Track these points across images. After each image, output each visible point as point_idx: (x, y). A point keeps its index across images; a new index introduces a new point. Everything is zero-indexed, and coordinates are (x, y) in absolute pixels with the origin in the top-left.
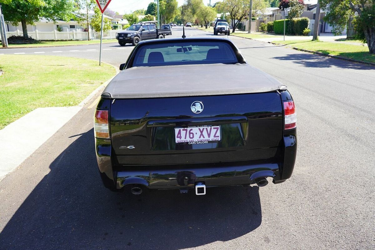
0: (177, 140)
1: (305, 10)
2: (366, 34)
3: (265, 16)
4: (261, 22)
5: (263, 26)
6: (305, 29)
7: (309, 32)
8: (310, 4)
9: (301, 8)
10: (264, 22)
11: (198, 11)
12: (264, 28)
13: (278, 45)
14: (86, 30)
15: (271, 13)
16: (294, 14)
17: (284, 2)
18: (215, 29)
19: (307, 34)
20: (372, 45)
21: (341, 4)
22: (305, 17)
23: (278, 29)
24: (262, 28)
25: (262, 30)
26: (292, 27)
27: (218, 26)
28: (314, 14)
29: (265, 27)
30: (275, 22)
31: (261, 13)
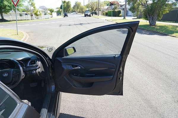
1: (120, 7)
2: (148, 17)
3: (105, 9)
4: (103, 11)
6: (120, 14)
8: (121, 5)
9: (118, 6)
10: (104, 11)
11: (79, 7)
12: (104, 14)
13: (110, 21)
14: (32, 15)
15: (107, 8)
16: (115, 8)
18: (85, 14)
19: (121, 16)
20: (151, 22)
23: (109, 14)
26: (115, 13)
27: (86, 13)
28: (123, 8)
30: (108, 11)
31: (103, 8)
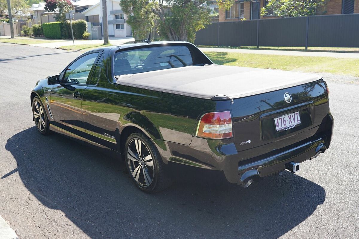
0: (278, 129)
4: (23, 24)
5: (26, 30)
6: (84, 33)
7: (90, 36)
8: (78, 6)
10: (26, 24)
12: (29, 32)
13: (71, 51)
17: (50, 2)
19: (87, 38)
21: (145, 8)
22: (82, 19)
23: (49, 33)
24: (25, 32)
25: (26, 34)
26: (68, 31)
28: (87, 17)
29: (29, 30)
30: (44, 25)
